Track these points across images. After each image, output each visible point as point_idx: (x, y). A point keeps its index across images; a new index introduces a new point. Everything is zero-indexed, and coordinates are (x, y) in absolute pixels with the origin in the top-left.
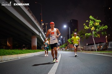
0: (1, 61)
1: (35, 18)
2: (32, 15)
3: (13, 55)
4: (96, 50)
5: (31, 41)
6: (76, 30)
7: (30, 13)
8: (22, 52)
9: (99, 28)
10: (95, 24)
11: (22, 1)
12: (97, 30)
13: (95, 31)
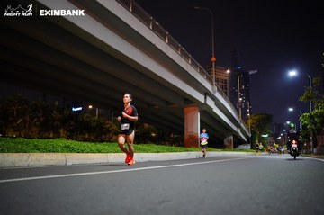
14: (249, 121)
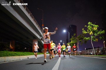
0: (4, 62)
1: (36, 23)
2: (34, 20)
3: (16, 57)
4: (95, 54)
5: (32, 45)
6: (75, 34)
7: (32, 17)
8: (24, 54)
9: (97, 33)
10: (93, 29)
11: (25, 7)
12: (96, 34)
13: (93, 35)
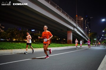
14: (89, 35)
